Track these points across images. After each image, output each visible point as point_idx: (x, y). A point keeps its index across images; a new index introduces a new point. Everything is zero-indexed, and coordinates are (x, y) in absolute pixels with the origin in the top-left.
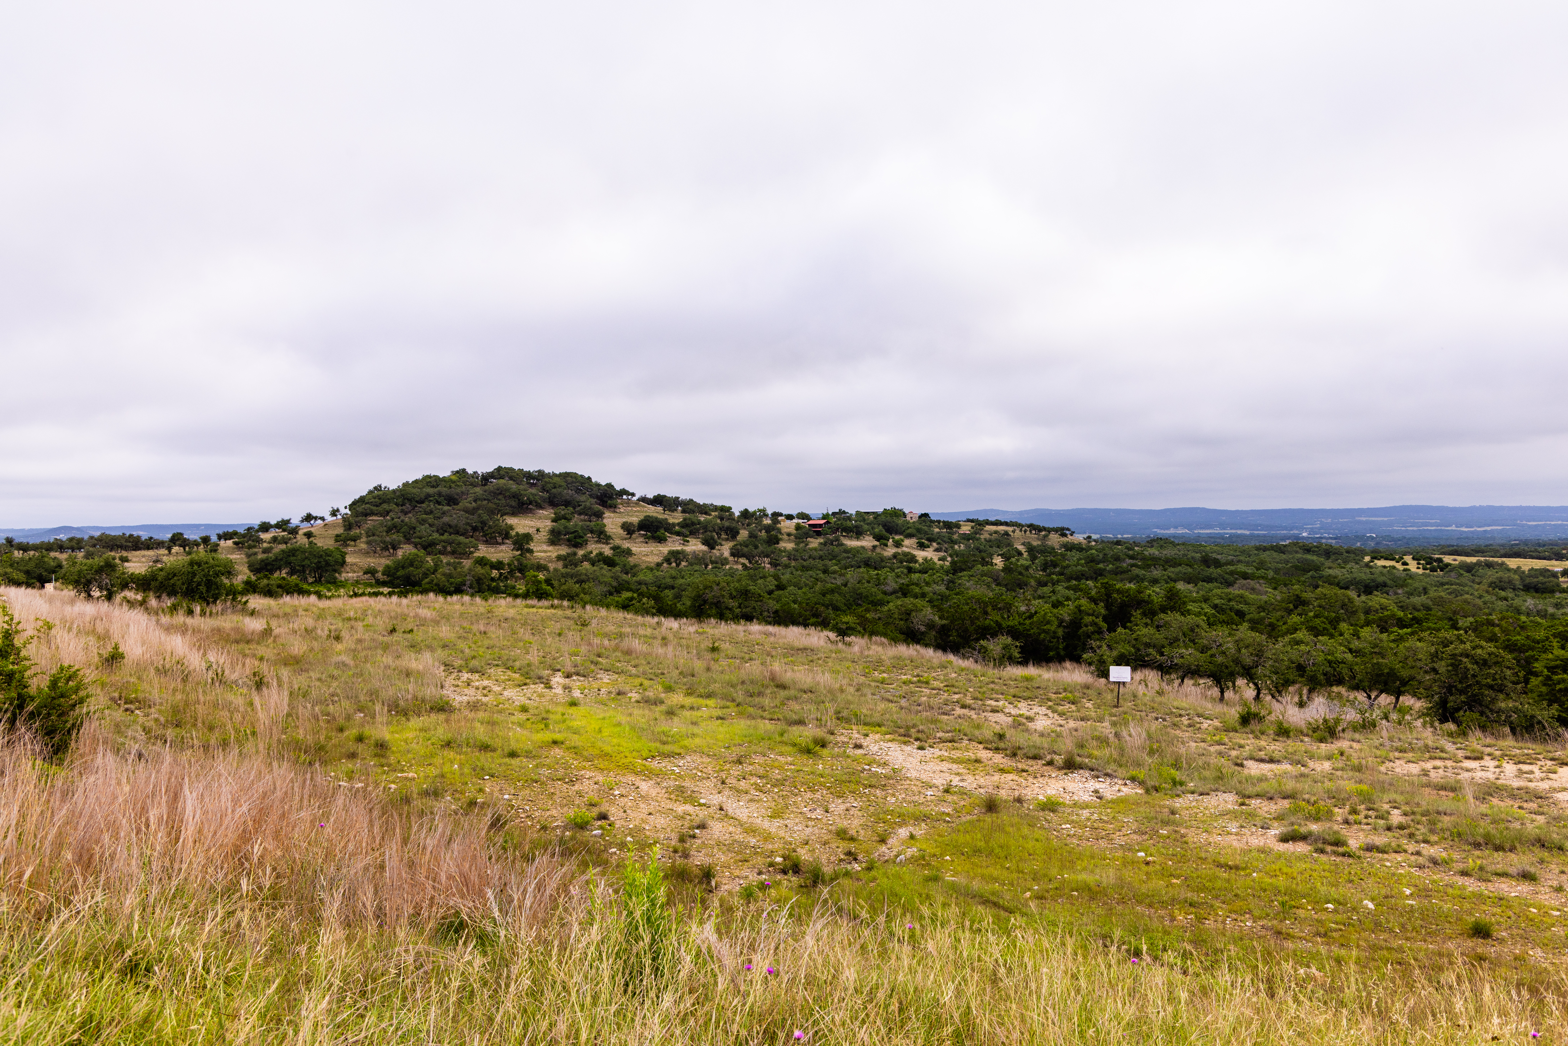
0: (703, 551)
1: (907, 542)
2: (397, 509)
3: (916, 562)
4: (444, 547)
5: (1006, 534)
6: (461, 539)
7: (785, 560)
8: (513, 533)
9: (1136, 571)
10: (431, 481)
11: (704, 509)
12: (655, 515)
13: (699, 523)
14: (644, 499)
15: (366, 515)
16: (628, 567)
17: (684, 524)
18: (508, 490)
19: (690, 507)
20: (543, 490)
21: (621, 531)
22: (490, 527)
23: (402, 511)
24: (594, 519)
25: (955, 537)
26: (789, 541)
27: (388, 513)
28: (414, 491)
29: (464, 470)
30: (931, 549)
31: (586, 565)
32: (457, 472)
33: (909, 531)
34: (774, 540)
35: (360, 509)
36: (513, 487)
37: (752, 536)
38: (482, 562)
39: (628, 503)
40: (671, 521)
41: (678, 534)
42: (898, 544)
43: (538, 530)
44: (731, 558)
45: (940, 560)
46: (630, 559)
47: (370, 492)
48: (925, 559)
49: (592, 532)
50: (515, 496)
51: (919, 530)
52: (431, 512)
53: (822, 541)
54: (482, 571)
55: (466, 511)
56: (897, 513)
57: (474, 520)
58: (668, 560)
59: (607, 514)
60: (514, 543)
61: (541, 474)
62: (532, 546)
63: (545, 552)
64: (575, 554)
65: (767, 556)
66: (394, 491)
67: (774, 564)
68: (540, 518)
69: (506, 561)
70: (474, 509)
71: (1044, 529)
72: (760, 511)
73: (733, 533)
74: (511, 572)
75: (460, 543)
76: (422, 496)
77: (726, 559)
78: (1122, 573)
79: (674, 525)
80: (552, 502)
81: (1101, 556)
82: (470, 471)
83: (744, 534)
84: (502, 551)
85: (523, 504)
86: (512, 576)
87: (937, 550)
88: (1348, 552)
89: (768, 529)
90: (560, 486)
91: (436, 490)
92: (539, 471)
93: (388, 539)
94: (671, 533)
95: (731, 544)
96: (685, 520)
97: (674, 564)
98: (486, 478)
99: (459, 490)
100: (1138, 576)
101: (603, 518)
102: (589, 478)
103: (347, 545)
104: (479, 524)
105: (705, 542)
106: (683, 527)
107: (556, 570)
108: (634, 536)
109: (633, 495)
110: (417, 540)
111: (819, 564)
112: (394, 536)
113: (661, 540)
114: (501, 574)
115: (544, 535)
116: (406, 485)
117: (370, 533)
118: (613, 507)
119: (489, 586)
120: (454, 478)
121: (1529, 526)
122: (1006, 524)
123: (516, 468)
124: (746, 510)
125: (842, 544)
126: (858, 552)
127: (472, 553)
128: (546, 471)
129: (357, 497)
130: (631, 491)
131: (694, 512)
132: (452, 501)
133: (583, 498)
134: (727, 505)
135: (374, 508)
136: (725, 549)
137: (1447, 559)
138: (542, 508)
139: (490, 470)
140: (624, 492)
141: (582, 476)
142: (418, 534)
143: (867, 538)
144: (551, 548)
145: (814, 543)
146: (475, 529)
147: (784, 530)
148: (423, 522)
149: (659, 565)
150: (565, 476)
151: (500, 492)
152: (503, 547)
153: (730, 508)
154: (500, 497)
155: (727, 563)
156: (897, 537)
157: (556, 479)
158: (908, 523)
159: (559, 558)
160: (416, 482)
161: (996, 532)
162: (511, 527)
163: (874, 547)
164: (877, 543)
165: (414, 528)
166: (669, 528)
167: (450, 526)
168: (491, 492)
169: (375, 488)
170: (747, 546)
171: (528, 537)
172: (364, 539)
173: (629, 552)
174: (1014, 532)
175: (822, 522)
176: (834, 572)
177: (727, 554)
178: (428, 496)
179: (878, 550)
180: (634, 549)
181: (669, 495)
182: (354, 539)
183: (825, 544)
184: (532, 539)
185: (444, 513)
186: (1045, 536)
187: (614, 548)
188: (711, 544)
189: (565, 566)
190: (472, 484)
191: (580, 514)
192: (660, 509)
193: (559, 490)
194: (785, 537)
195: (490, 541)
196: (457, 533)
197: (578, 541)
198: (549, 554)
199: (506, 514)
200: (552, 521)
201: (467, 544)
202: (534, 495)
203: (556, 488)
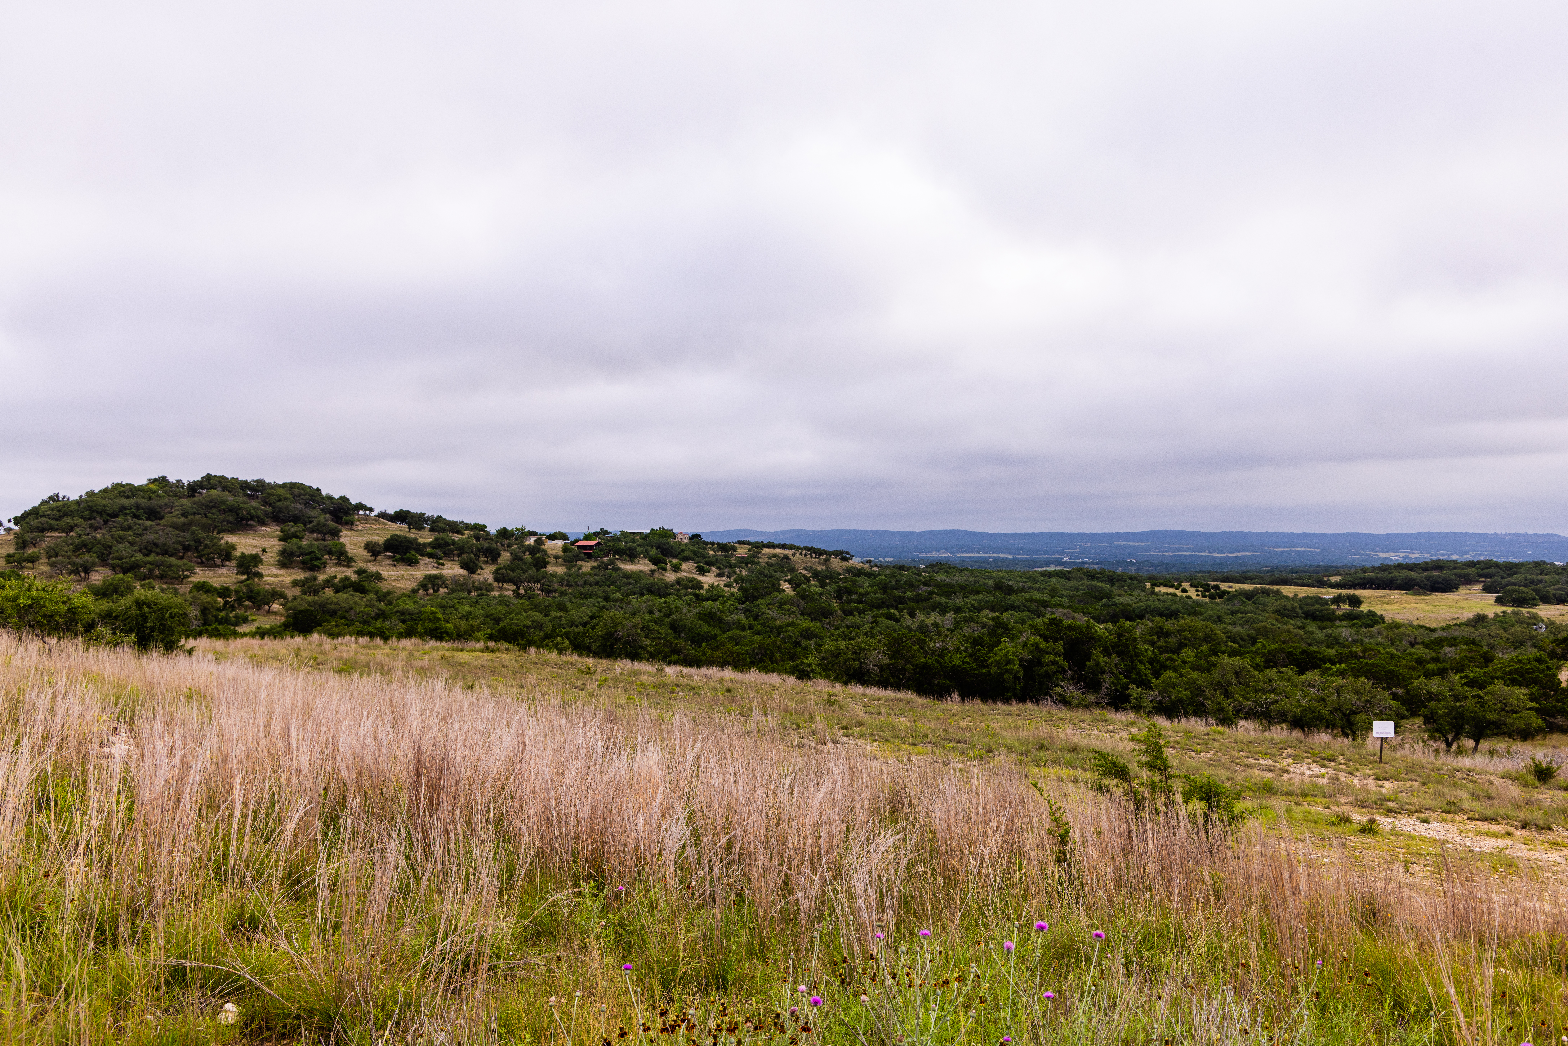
0: (464, 576)
1: (685, 566)
2: (84, 524)
3: (702, 588)
4: (151, 571)
5: (786, 557)
6: (173, 560)
7: (556, 585)
8: (238, 553)
9: (938, 599)
10: (122, 491)
11: (455, 527)
12: (398, 533)
13: (454, 543)
14: (383, 515)
15: (43, 530)
16: (380, 594)
17: (436, 545)
18: (224, 502)
19: (440, 524)
20: (265, 503)
21: (365, 553)
22: (206, 546)
23: (91, 526)
24: (328, 537)
25: (733, 560)
26: (557, 564)
27: (71, 529)
28: (106, 502)
29: (164, 478)
30: (711, 575)
31: (329, 592)
32: (155, 480)
33: (686, 554)
34: (541, 563)
35: (34, 523)
36: (230, 499)
37: (516, 558)
38: (203, 587)
39: (366, 519)
40: (421, 541)
41: (430, 556)
42: (676, 569)
43: (264, 551)
44: (496, 584)
45: (725, 586)
46: (379, 584)
47: (44, 503)
48: (712, 586)
49: (330, 553)
50: (233, 510)
51: (695, 553)
52: (129, 528)
53: (595, 564)
54: (208, 599)
55: (175, 526)
56: (666, 534)
57: (186, 537)
58: (423, 586)
59: (345, 532)
60: (239, 566)
61: (261, 485)
62: (261, 569)
63: (276, 576)
64: (315, 579)
65: (538, 581)
66: (78, 502)
67: (547, 591)
68: (263, 536)
69: (233, 588)
70: (184, 524)
71: (825, 552)
72: (517, 529)
73: (493, 555)
74: (239, 600)
75: (171, 566)
76: (116, 508)
77: (490, 585)
78: (922, 600)
79: (425, 545)
80: (277, 518)
81: (893, 582)
82: (172, 479)
83: (505, 557)
84: (222, 575)
85: (242, 519)
86: (241, 605)
87: (718, 575)
88: (1131, 578)
89: (533, 550)
90: (286, 499)
91: (132, 501)
92: (258, 481)
93: (78, 560)
94: (422, 555)
95: (493, 568)
96: (437, 539)
97: (431, 591)
98: (194, 488)
99: (162, 502)
100: (940, 604)
101: (339, 537)
102: (318, 490)
103: (22, 568)
104: (193, 543)
105: (464, 566)
106: (434, 548)
107: (295, 598)
108: (379, 558)
109: (371, 510)
110: (116, 561)
111: (599, 591)
112: (86, 557)
113: (412, 563)
114: (226, 603)
115: (271, 557)
116: (91, 494)
117: (52, 553)
118: (350, 524)
119: (216, 617)
120: (152, 486)
121: (1276, 553)
122: (784, 546)
123: (229, 476)
124: (505, 529)
125: (618, 569)
126: (639, 577)
127: (187, 577)
128: (267, 481)
129: (28, 508)
130: (368, 506)
131: (444, 531)
132: (153, 514)
133: (314, 513)
134: (481, 523)
135: (54, 522)
136: (487, 573)
137: (1224, 586)
138: (264, 524)
139: (198, 478)
140: (360, 506)
141: (309, 487)
142: (115, 554)
143: (642, 561)
144: (282, 572)
145: (587, 566)
146: (187, 549)
147: (550, 552)
148: (120, 540)
149: (414, 591)
150: (291, 487)
151: (212, 505)
152: (223, 570)
153: (485, 526)
154: (213, 511)
155: (493, 590)
156: (675, 561)
157: (280, 491)
158: (680, 545)
159: (295, 583)
160: (105, 491)
161: (775, 556)
162: (233, 547)
163: (652, 571)
164: (654, 567)
165: (110, 547)
166: (420, 549)
167: (156, 545)
168: (203, 504)
169: (51, 498)
170: (513, 570)
171: (256, 559)
172: (44, 560)
173: (378, 577)
174: (794, 555)
175: (593, 543)
176: (616, 600)
177: (490, 579)
178: (123, 508)
179: (657, 575)
180: (384, 573)
181: (413, 510)
182: (33, 560)
183: (599, 567)
184: (261, 561)
185: (146, 529)
186: (827, 560)
187: (360, 572)
188: (471, 567)
189: (304, 593)
190: (176, 495)
191: (312, 531)
192: (404, 526)
193: (286, 504)
194: (552, 560)
195: (207, 563)
196: (165, 552)
197: (315, 563)
198: (280, 579)
199: (224, 531)
200: (280, 540)
201: (179, 566)
202: (255, 508)
203: (280, 500)
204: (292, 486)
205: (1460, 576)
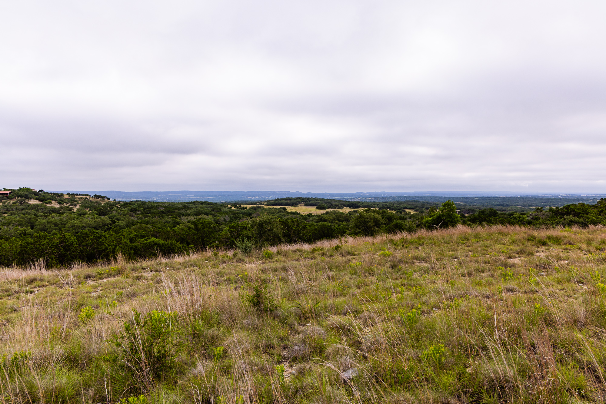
53: (14, 201)
71: (101, 197)
121: (219, 197)
143: (33, 200)
164: (41, 202)
175: (8, 192)
186: (103, 199)
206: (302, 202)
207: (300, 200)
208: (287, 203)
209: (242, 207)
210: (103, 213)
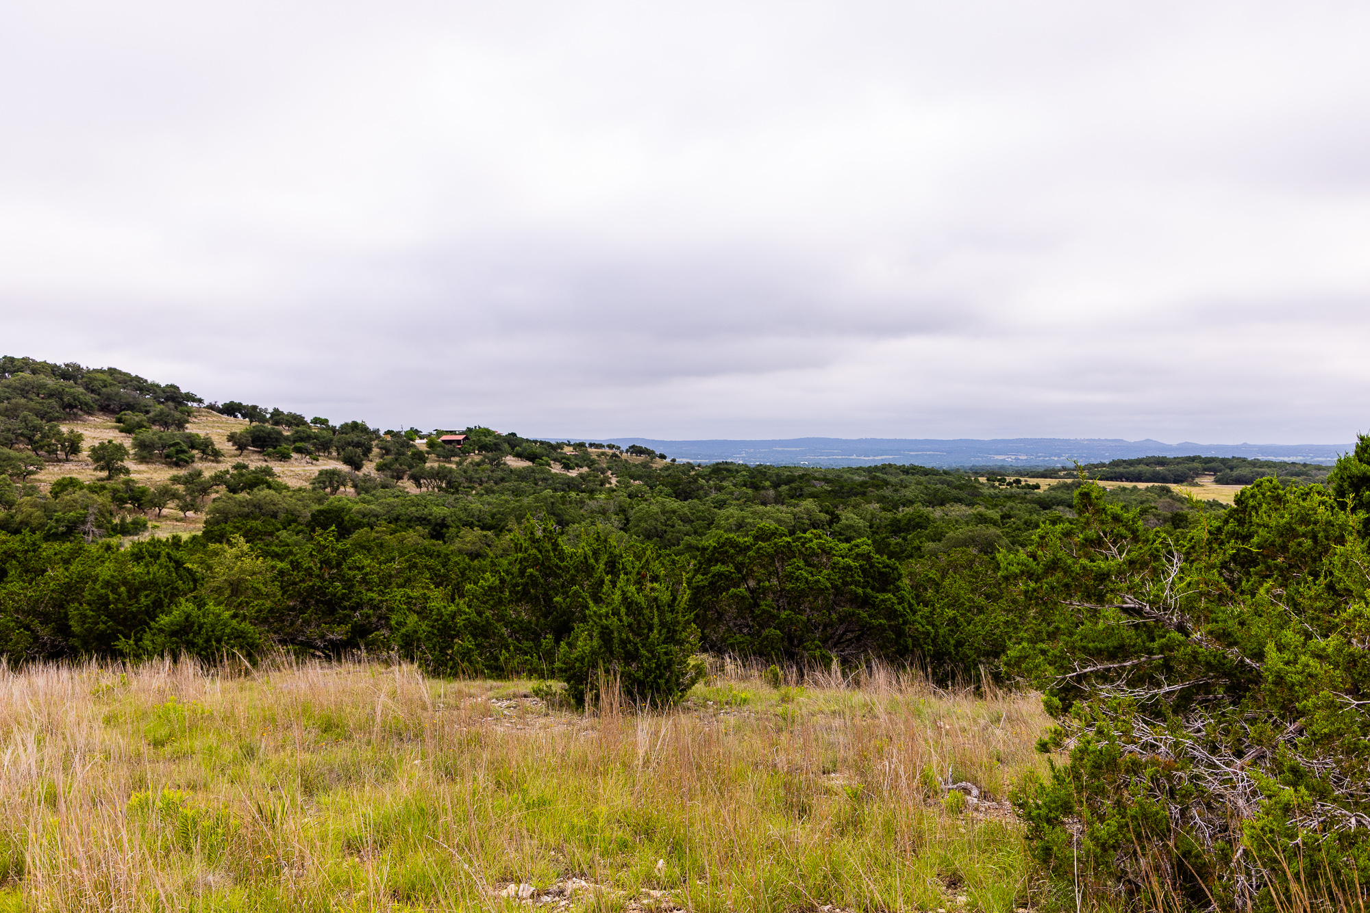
14: (217, 407)
18: (43, 386)
20: (89, 389)
21: (231, 446)
22: (45, 436)
24: (176, 428)
36: (51, 382)
39: (199, 410)
41: (299, 450)
49: (188, 445)
50: (57, 394)
57: (17, 424)
59: (190, 424)
60: (97, 459)
61: (74, 369)
63: (139, 472)
68: (96, 427)
69: (101, 485)
70: (7, 409)
75: (9, 459)
80: (108, 406)
84: (71, 471)
85: (67, 406)
90: (111, 385)
94: (290, 449)
95: (373, 464)
96: (297, 432)
101: (190, 428)
104: (26, 432)
105: (343, 461)
108: (245, 452)
109: (200, 401)
113: (284, 457)
118: (189, 416)
123: (35, 359)
127: (31, 473)
128: (80, 365)
130: (198, 397)
131: (294, 424)
133: (147, 401)
134: (323, 417)
136: (372, 470)
140: (190, 397)
141: (129, 374)
143: (513, 458)
144: (143, 467)
151: (26, 390)
152: (78, 465)
153: (326, 421)
154: (31, 395)
157: (100, 377)
159: (175, 480)
162: (80, 437)
166: (287, 443)
168: (15, 388)
175: (461, 437)
177: (378, 475)
187: (238, 468)
191: (154, 422)
195: (53, 456)
197: (182, 456)
198: (146, 475)
199: (57, 419)
200: (122, 431)
201: (21, 460)
202: (82, 394)
203: (105, 386)
204: (112, 371)
205: (1190, 470)
206: (1205, 470)
207: (1196, 464)
208: (1158, 473)
209: (1023, 483)
210: (686, 492)
